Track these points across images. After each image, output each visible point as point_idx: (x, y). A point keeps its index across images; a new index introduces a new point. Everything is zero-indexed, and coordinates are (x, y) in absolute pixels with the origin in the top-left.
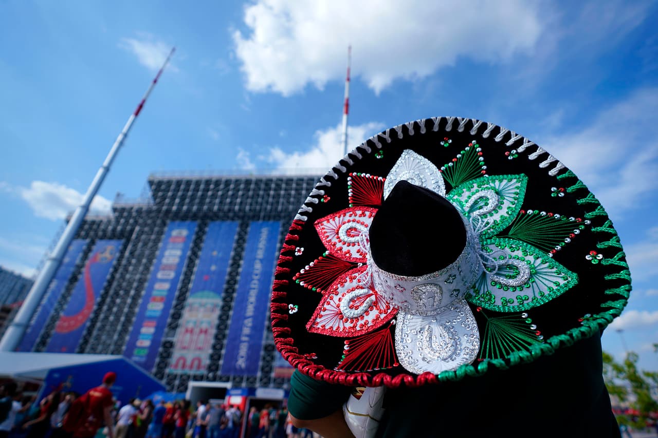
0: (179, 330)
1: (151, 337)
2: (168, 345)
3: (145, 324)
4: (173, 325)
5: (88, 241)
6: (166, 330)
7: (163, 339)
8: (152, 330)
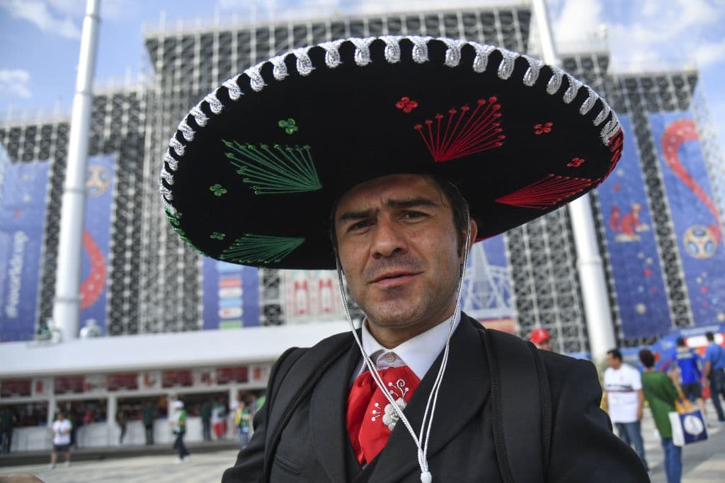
0: (282, 287)
1: (240, 302)
2: (272, 311)
3: (221, 284)
4: (272, 280)
5: (51, 161)
6: (261, 289)
7: (262, 303)
8: (238, 292)
